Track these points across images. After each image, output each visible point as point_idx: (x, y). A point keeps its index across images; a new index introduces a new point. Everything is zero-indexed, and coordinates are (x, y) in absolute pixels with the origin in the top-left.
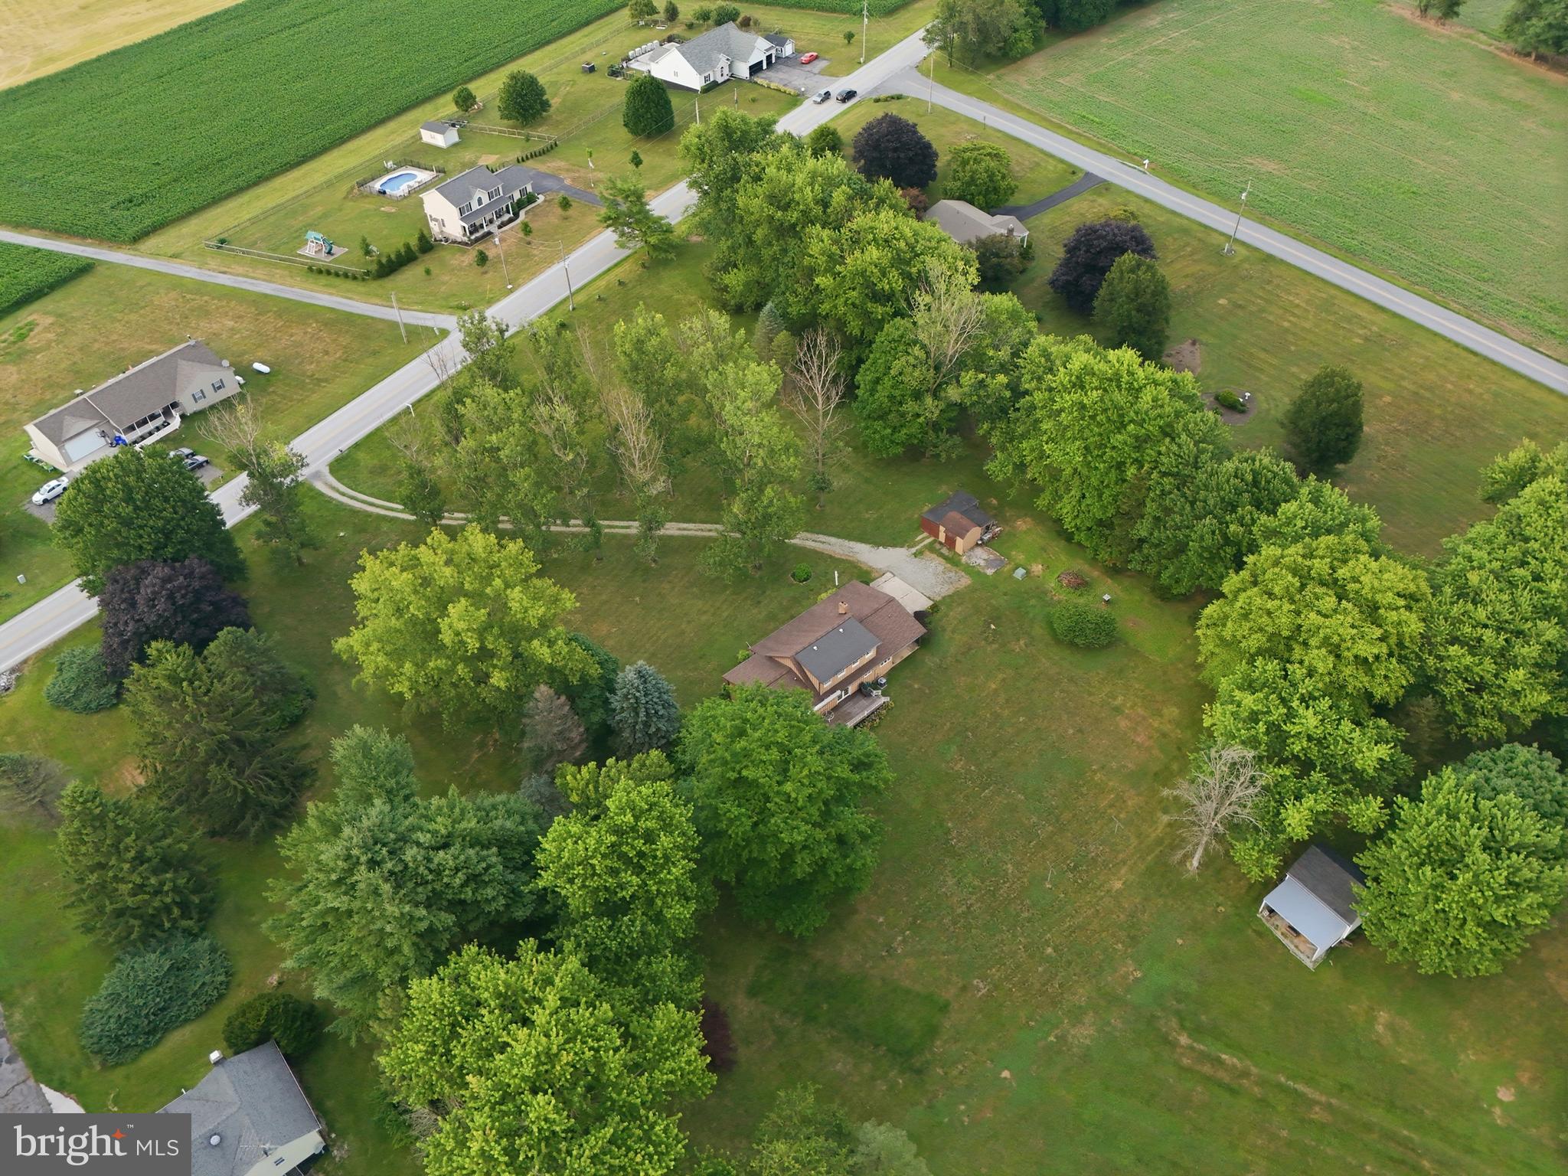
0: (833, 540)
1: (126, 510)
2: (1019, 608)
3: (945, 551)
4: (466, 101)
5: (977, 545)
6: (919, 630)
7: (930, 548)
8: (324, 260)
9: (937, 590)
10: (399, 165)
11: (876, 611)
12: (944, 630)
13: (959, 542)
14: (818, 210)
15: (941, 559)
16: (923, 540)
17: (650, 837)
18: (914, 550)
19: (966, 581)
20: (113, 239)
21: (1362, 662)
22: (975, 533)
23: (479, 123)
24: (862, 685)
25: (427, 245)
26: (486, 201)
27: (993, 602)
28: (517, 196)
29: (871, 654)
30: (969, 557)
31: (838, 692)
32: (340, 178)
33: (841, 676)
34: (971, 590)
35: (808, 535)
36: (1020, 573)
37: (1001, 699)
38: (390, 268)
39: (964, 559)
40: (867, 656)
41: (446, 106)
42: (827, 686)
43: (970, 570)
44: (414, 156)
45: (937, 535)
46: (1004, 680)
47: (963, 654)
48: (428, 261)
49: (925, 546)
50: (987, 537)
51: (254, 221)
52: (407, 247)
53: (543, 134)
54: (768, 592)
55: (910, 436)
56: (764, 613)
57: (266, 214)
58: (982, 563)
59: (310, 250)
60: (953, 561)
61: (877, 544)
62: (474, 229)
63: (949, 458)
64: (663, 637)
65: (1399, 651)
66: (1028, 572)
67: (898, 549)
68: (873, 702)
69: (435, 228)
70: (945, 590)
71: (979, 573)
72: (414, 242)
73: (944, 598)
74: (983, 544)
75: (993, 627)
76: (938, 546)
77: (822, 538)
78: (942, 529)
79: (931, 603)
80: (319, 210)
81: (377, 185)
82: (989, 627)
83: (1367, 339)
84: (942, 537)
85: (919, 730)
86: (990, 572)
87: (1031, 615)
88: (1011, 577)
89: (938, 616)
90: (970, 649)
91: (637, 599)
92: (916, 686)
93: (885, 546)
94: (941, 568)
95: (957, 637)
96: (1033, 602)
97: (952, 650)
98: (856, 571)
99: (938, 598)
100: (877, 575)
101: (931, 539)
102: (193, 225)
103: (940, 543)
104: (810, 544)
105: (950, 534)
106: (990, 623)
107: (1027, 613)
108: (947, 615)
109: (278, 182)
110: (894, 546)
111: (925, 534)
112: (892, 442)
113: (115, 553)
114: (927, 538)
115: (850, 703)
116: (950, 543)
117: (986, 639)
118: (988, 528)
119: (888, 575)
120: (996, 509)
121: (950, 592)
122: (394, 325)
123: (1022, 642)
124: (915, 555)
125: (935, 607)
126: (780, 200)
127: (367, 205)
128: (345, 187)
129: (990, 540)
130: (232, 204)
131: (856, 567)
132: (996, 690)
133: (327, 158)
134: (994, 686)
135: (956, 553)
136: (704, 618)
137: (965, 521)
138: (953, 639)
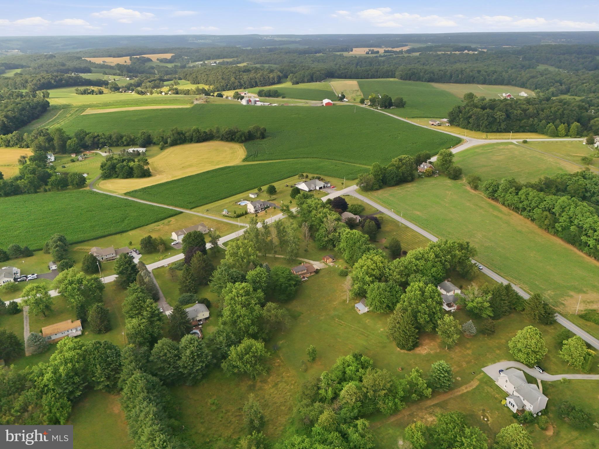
0: (307, 260)
1: (193, 238)
2: (335, 271)
4: (260, 190)
5: (331, 262)
7: (323, 262)
8: (226, 214)
10: (244, 200)
13: (328, 261)
14: (315, 208)
16: (322, 260)
17: (262, 275)
18: (320, 262)
20: (187, 208)
21: (372, 269)
22: (331, 259)
23: (261, 194)
24: (304, 277)
25: (246, 213)
26: (259, 206)
27: (331, 270)
28: (266, 206)
30: (329, 263)
32: (232, 202)
33: (300, 273)
34: (328, 268)
38: (239, 216)
41: (256, 190)
42: (297, 274)
43: (329, 265)
44: (247, 199)
45: (324, 260)
46: (328, 279)
48: (246, 215)
50: (333, 261)
51: (214, 207)
52: (243, 213)
53: (274, 197)
54: (293, 265)
55: (324, 245)
57: (216, 207)
58: (331, 265)
59: (224, 213)
60: (326, 264)
61: (314, 261)
62: (256, 211)
65: (379, 269)
67: (318, 262)
68: (305, 279)
69: (248, 210)
72: (244, 213)
73: (323, 268)
76: (325, 262)
77: (305, 259)
80: (226, 207)
81: (239, 203)
83: (419, 241)
88: (335, 267)
89: (321, 271)
90: (324, 275)
92: (313, 278)
93: (316, 261)
94: (323, 264)
96: (337, 270)
97: (321, 275)
102: (202, 207)
105: (326, 260)
106: (329, 272)
109: (219, 201)
112: (320, 245)
113: (190, 245)
117: (327, 274)
118: (333, 259)
119: (314, 265)
122: (238, 225)
123: (333, 275)
125: (321, 269)
126: (309, 207)
127: (236, 206)
128: (232, 203)
130: (210, 204)
133: (230, 198)
134: (326, 280)
137: (329, 258)
138: (321, 273)
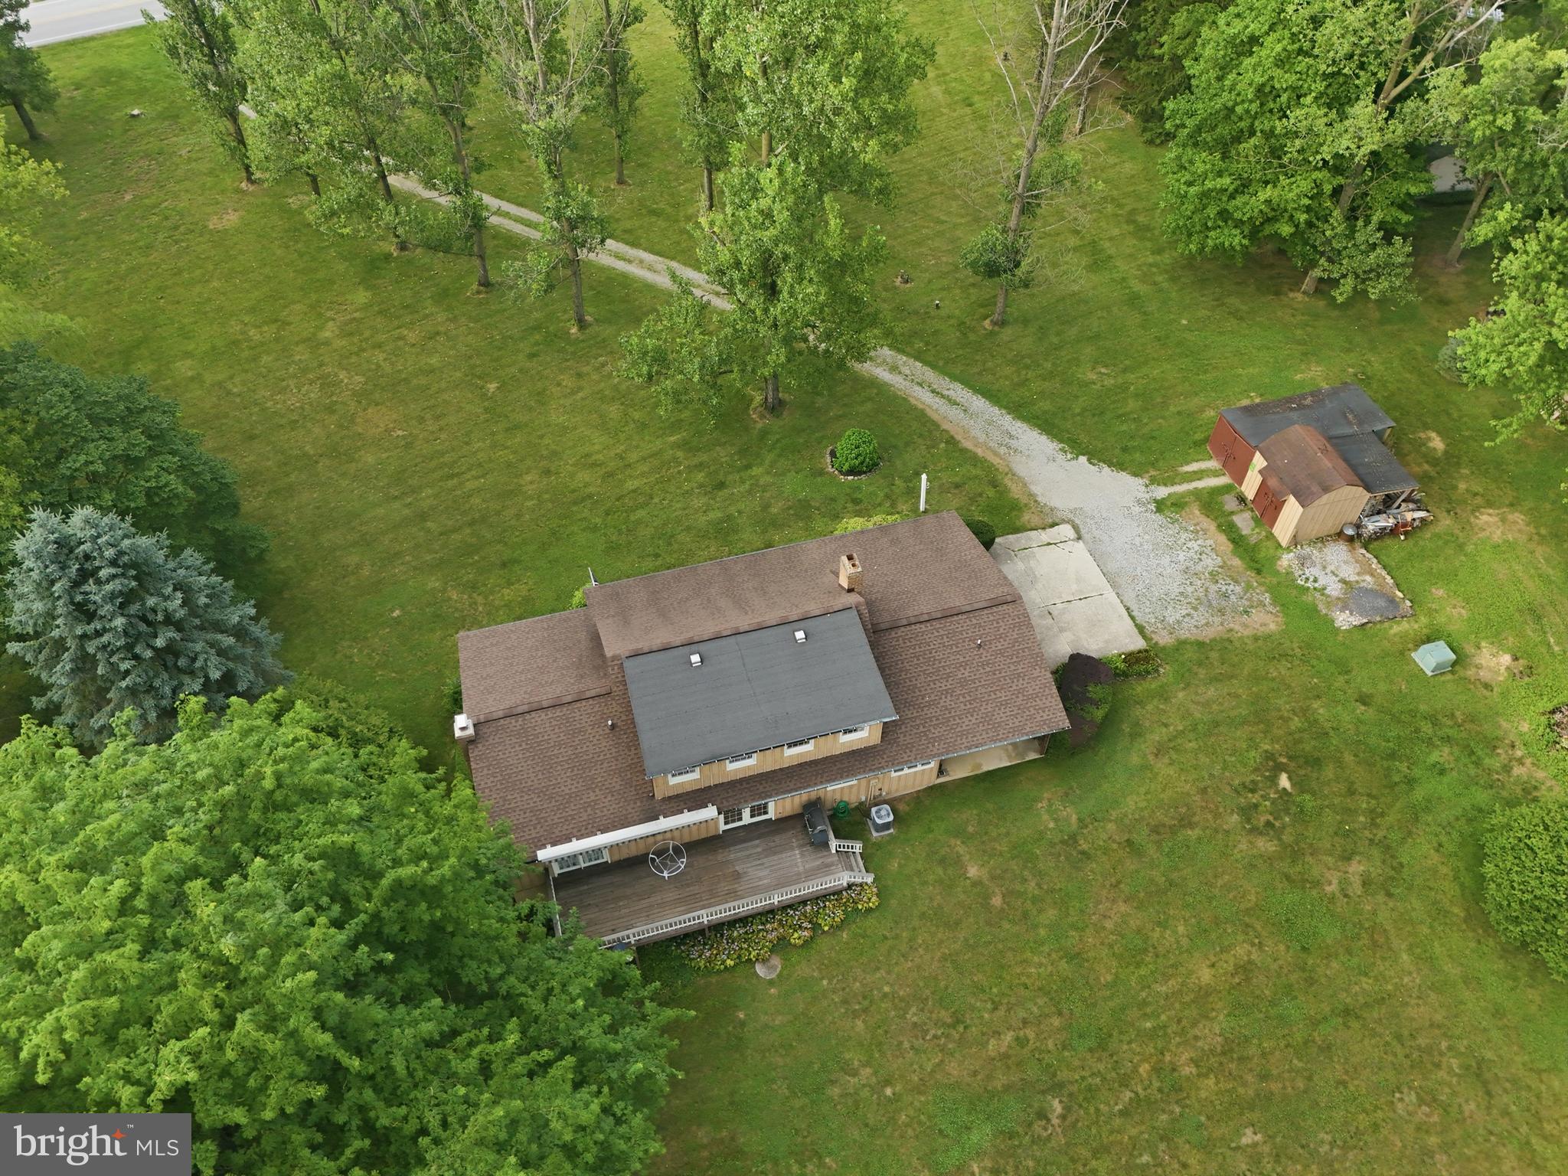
0: (979, 403)
2: (1392, 756)
3: (1244, 522)
5: (1340, 534)
6: (1054, 717)
7: (1210, 502)
9: (1172, 616)
11: (949, 615)
12: (1137, 734)
13: (1291, 511)
15: (1222, 538)
16: (1199, 475)
18: (1162, 492)
19: (1266, 620)
22: (1350, 501)
24: (813, 807)
27: (1321, 710)
29: (866, 735)
30: (1303, 561)
31: (710, 812)
33: (735, 768)
34: (1272, 650)
35: (930, 375)
36: (1431, 657)
37: (1211, 1033)
39: (1286, 560)
40: (845, 739)
42: (679, 782)
43: (1289, 595)
45: (1240, 477)
46: (1245, 969)
47: (1155, 830)
49: (1197, 494)
50: (1372, 526)
54: (756, 471)
55: (1275, 213)
56: (713, 515)
58: (1334, 589)
60: (1254, 555)
61: (1078, 446)
63: (1359, 295)
64: (470, 485)
66: (1461, 660)
67: (1124, 477)
68: (826, 869)
70: (1197, 625)
71: (1312, 612)
73: (1182, 644)
74: (1356, 538)
75: (1284, 781)
76: (1230, 503)
77: (958, 391)
78: (1259, 461)
79: (1139, 644)
82: (1273, 780)
84: (1250, 486)
85: (912, 1015)
86: (1345, 620)
87: (1419, 794)
88: (1403, 654)
89: (1139, 688)
90: (1186, 822)
91: (492, 387)
92: (973, 872)
93: (1096, 456)
94: (1211, 562)
95: (1164, 769)
96: (1442, 755)
97: (1132, 804)
98: (990, 492)
99: (1164, 639)
100: (1035, 520)
101: (1224, 480)
103: (1242, 499)
104: (923, 397)
105: (1273, 483)
106: (1279, 768)
107: (1410, 782)
108: (1163, 695)
110: (1120, 466)
111: (1213, 464)
112: (1224, 215)
114: (1215, 474)
115: (757, 846)
116: (1268, 506)
117: (1248, 812)
118: (1388, 502)
119: (1066, 531)
120: (1434, 462)
121: (1207, 635)
123: (1356, 868)
124: (1160, 506)
125: (1139, 663)
129: (1381, 534)
131: (994, 484)
132: (1204, 994)
134: (1206, 975)
135: (1270, 536)
136: (584, 476)
137: (1328, 463)
138: (1148, 772)
